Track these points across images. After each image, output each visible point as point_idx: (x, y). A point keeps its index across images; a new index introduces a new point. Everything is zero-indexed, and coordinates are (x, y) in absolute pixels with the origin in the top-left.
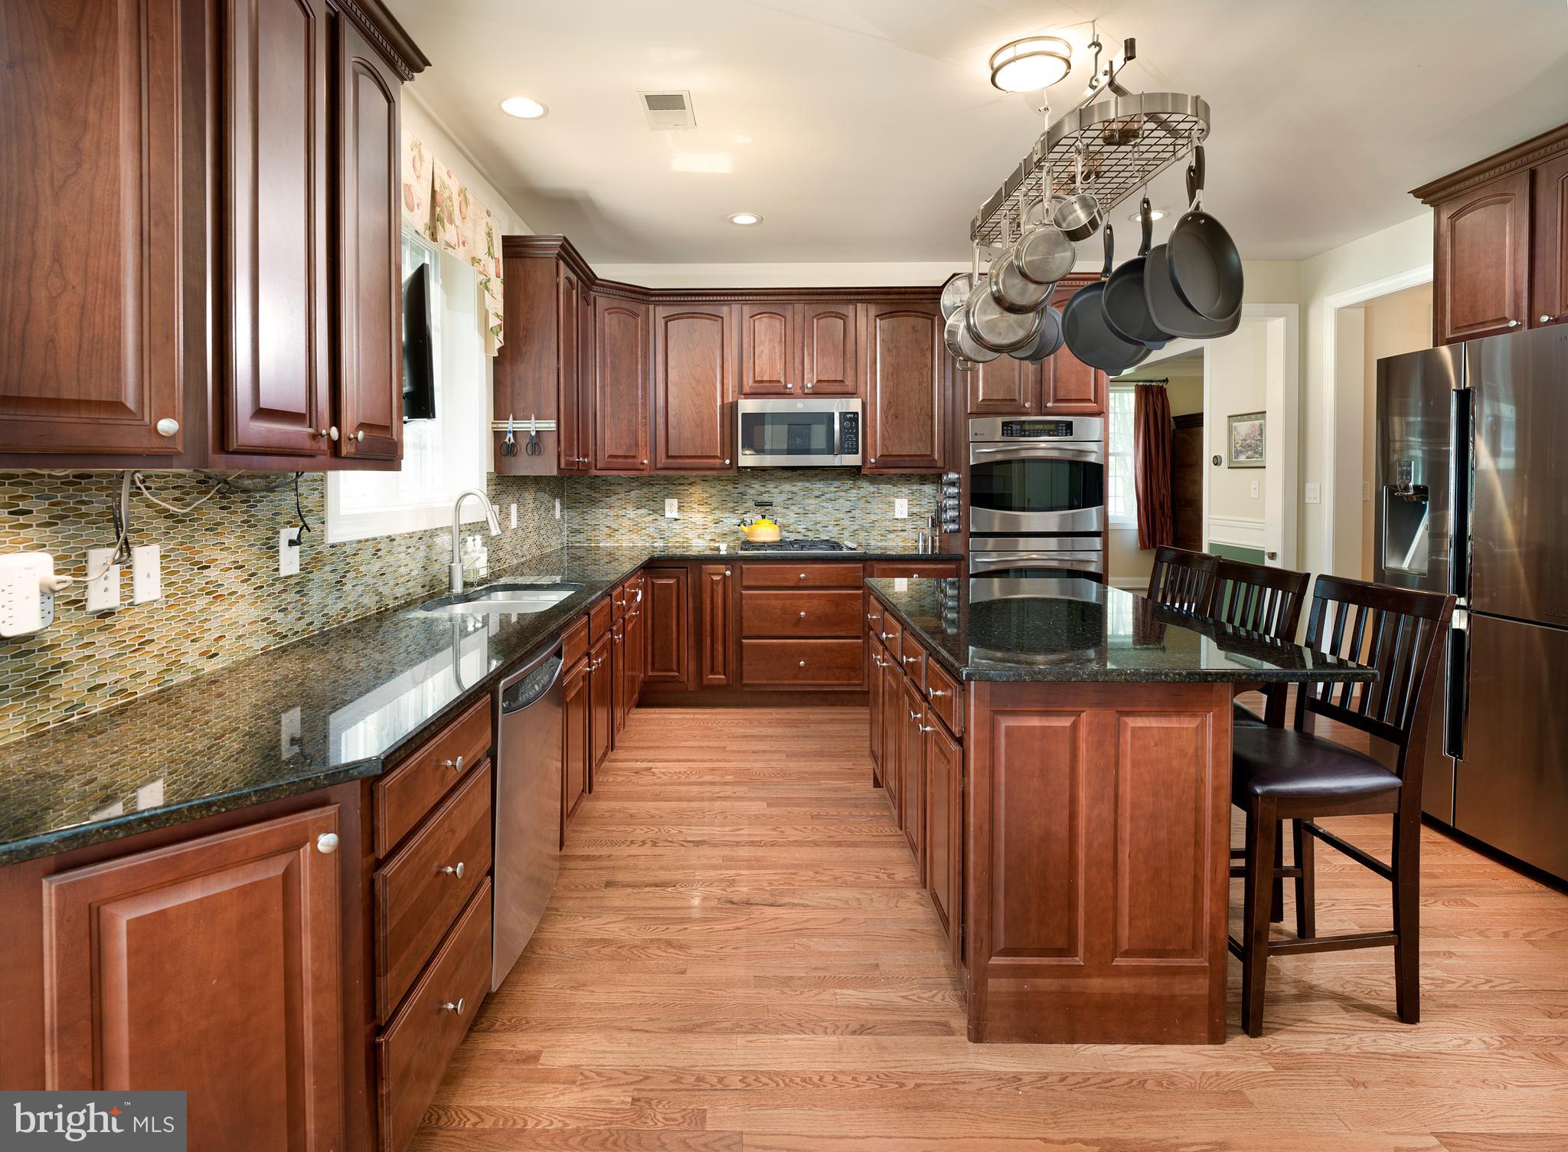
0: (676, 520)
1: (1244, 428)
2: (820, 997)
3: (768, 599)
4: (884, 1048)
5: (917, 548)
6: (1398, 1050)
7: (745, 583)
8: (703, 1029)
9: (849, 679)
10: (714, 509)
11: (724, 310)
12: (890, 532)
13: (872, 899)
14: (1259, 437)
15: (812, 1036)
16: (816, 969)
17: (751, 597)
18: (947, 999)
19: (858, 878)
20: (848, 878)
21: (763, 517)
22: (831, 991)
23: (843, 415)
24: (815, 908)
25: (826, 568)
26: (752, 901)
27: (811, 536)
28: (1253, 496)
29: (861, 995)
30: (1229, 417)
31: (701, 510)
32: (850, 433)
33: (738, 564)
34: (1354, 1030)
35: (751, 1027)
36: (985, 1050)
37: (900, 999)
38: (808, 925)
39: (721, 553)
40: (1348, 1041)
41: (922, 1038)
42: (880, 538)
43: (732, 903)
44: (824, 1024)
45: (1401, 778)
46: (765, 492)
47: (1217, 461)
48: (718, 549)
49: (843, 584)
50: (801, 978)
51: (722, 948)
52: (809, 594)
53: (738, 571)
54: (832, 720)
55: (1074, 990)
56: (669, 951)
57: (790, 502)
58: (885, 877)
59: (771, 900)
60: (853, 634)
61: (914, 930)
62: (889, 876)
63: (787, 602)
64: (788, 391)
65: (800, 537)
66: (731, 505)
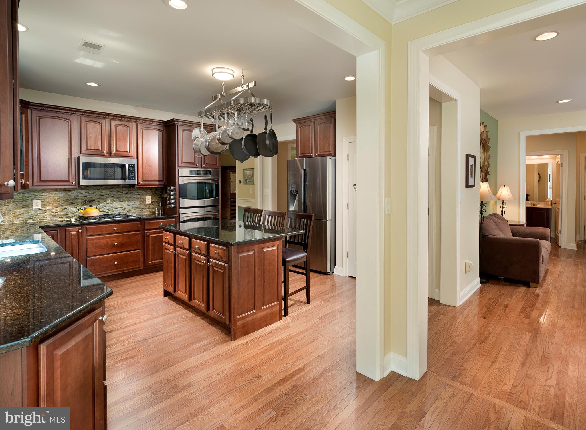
0: (40, 209)
1: (248, 172)
2: (188, 349)
3: (99, 239)
4: (213, 351)
5: (155, 214)
6: (309, 309)
7: (88, 234)
8: (159, 370)
9: (136, 266)
10: (62, 203)
11: (72, 118)
12: (144, 209)
13: (186, 324)
14: (252, 176)
15: (192, 358)
16: (182, 345)
17: (91, 240)
18: (222, 336)
19: (178, 321)
20: (174, 322)
21: (91, 206)
22: (190, 347)
23: (130, 165)
24: (169, 332)
25: (126, 225)
26: (146, 338)
27: (110, 213)
28: (251, 192)
29: (199, 344)
30: (244, 169)
31: (54, 204)
32: (132, 172)
33: (84, 226)
34: (301, 308)
35: (173, 364)
36: (237, 341)
37: (210, 341)
38: (171, 337)
39: (72, 223)
40: (301, 311)
41: (222, 345)
42: (140, 211)
43: (140, 341)
44: (194, 354)
45: (307, 253)
46: (88, 195)
47: (240, 182)
48: (70, 221)
49: (133, 230)
50: (179, 348)
51: (147, 352)
52: (118, 235)
53: (85, 229)
54: (131, 282)
55: (255, 318)
56: (128, 360)
57: (100, 199)
58: (186, 318)
59: (153, 336)
60: (137, 248)
61: (203, 326)
62: (187, 317)
63: (109, 240)
64: (103, 154)
65: (105, 213)
66: (71, 201)
